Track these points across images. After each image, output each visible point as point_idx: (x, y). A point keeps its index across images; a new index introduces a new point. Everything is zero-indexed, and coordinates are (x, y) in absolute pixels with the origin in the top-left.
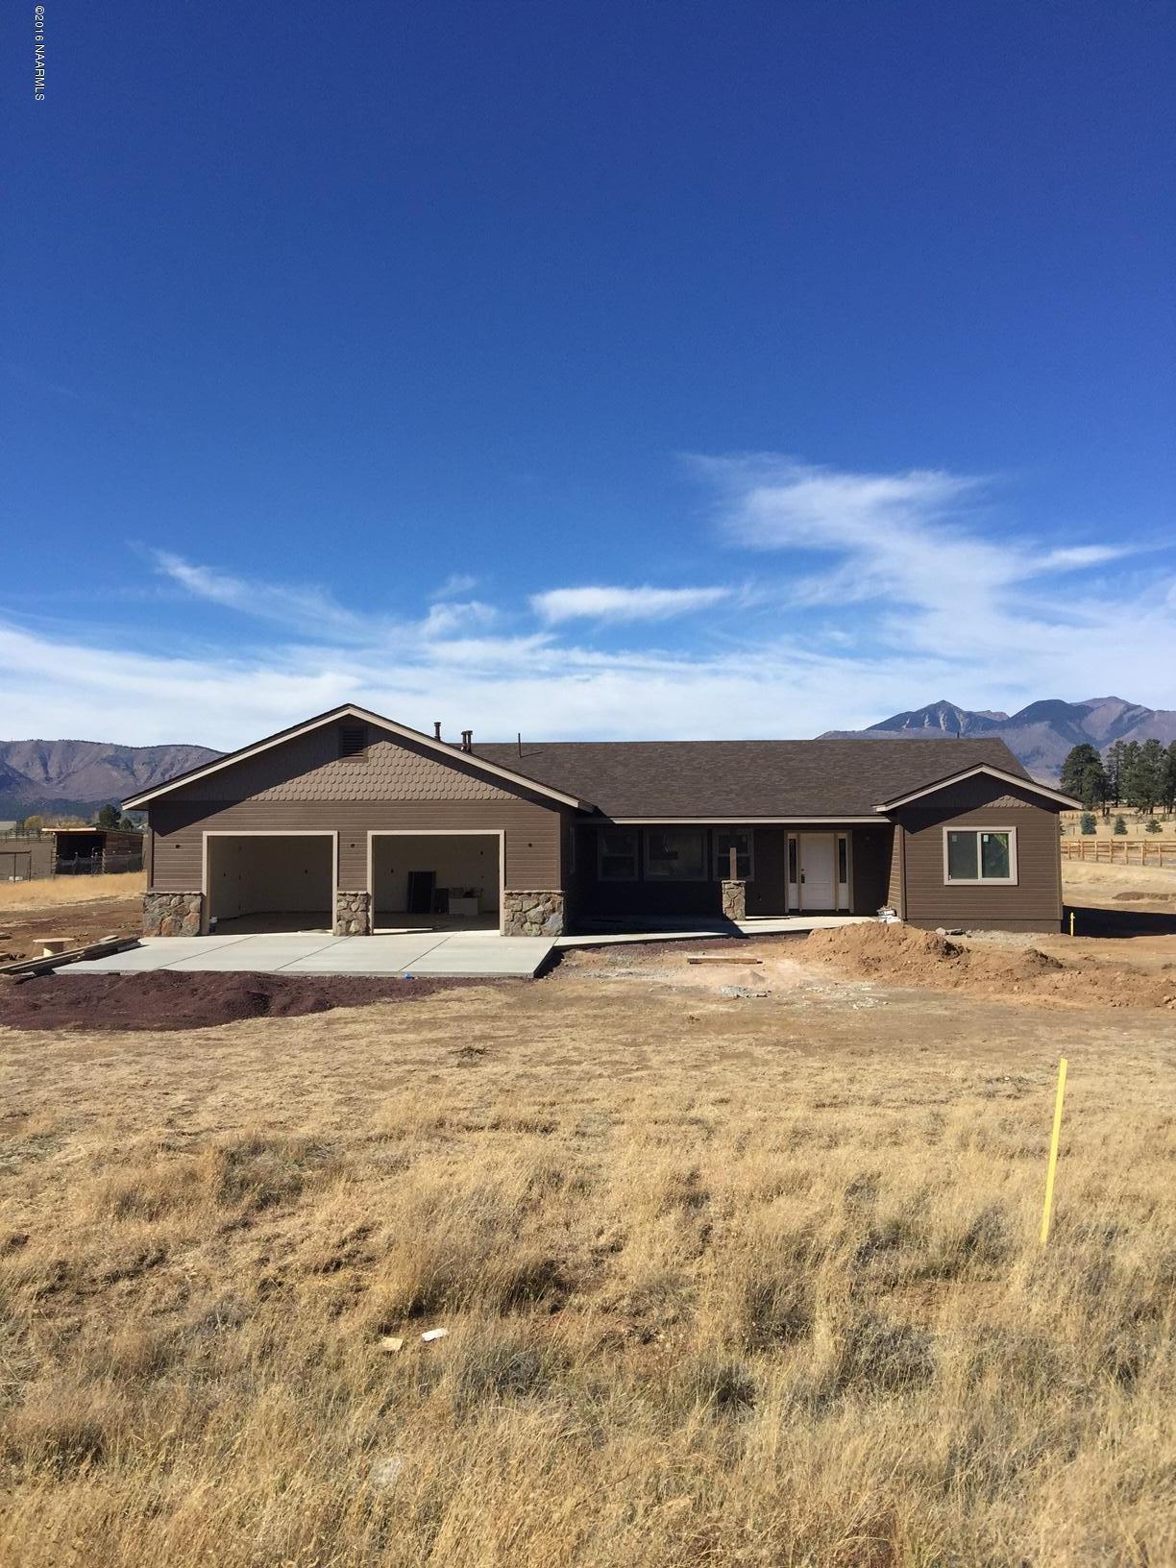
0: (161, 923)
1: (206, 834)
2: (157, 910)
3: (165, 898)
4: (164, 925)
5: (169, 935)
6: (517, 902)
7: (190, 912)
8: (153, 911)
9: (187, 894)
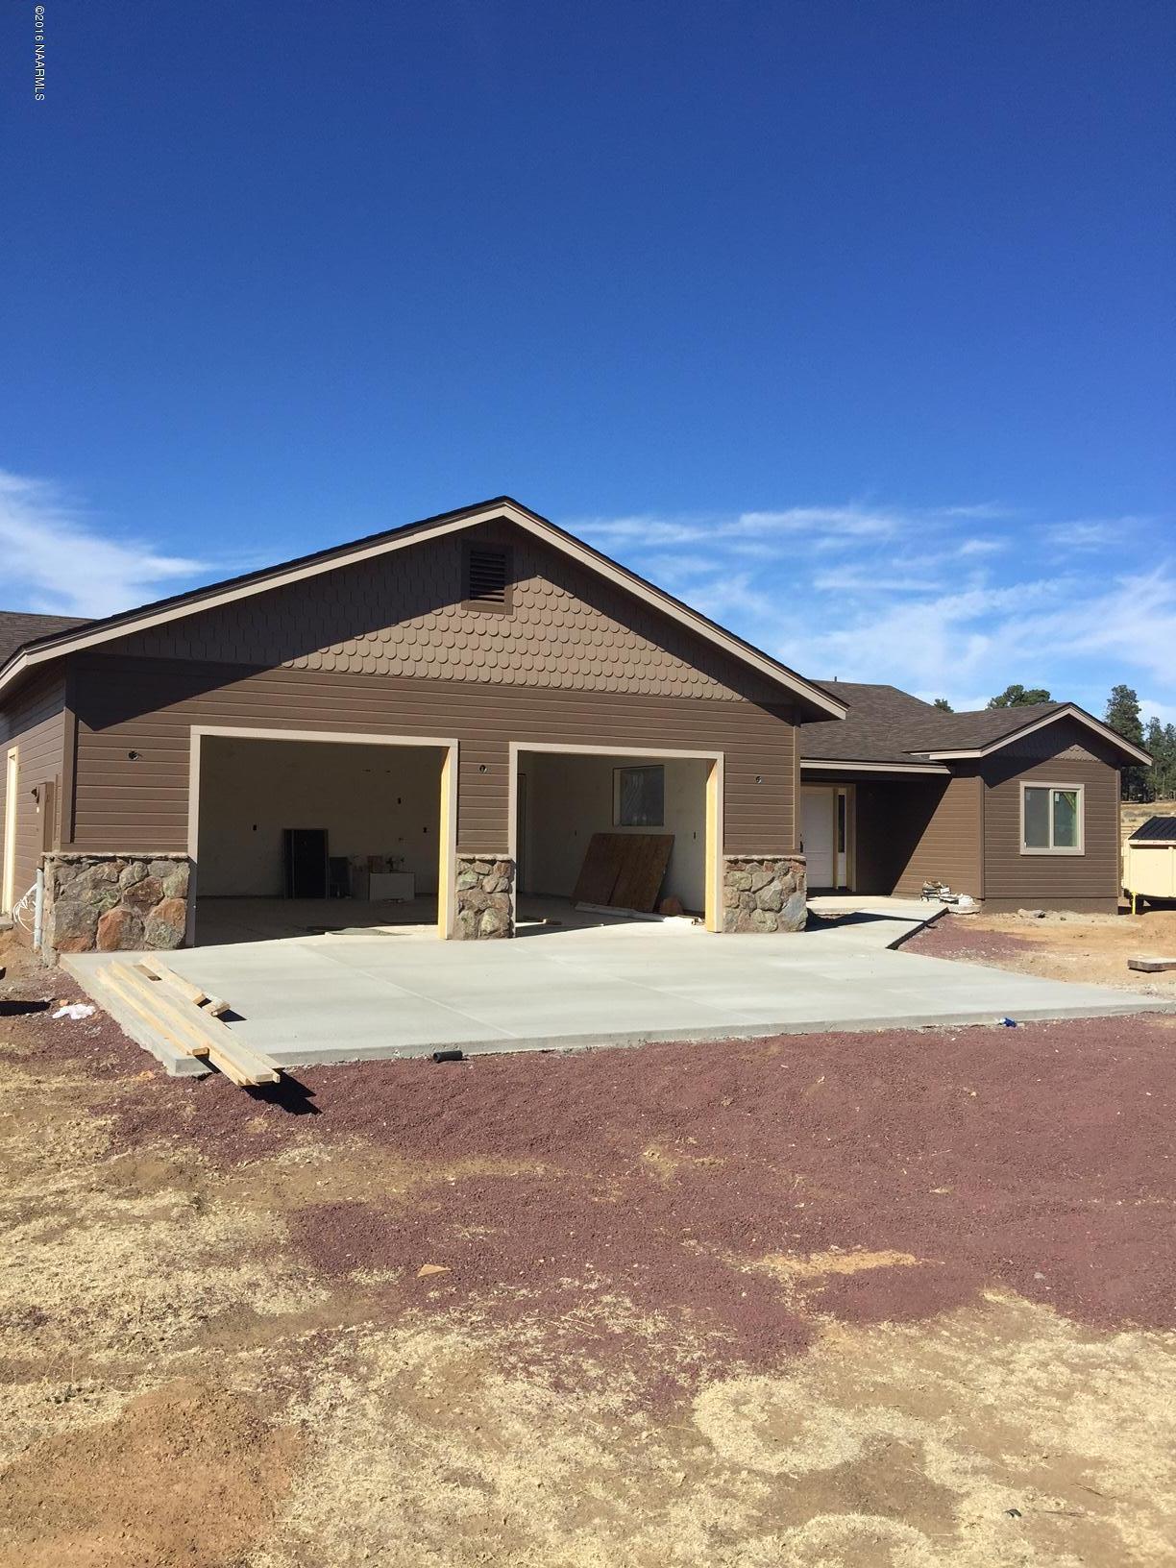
0: (95, 923)
1: (197, 732)
2: (88, 894)
3: (106, 869)
4: (102, 928)
5: (115, 947)
6: (744, 874)
7: (164, 898)
8: (79, 894)
9: (159, 858)
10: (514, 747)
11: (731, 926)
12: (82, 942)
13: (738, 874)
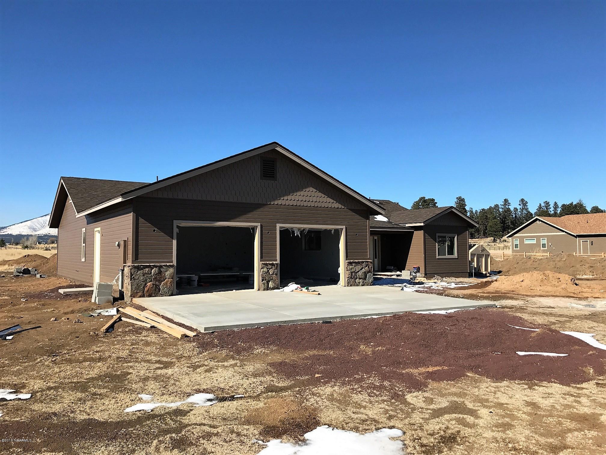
1: (175, 223)
2: (141, 278)
3: (147, 269)
4: (146, 289)
5: (150, 296)
7: (166, 279)
8: (138, 278)
9: (164, 265)
10: (278, 226)
11: (349, 284)
12: (140, 294)
13: (351, 267)
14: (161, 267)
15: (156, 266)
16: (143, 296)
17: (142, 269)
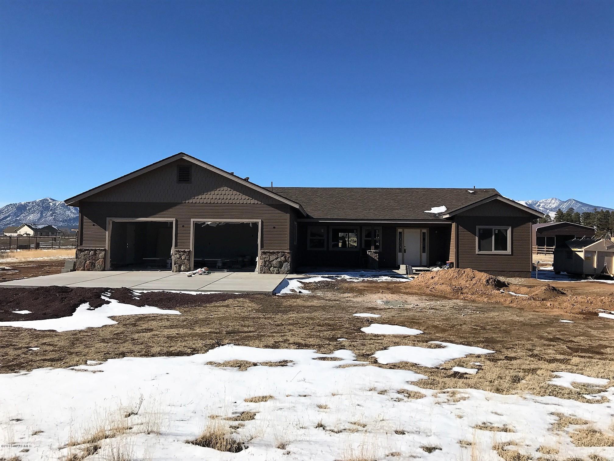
0: (84, 264)
1: (108, 219)
2: (83, 257)
3: (87, 251)
5: (88, 270)
6: (267, 256)
7: (99, 259)
8: (81, 257)
9: (98, 249)
10: (192, 220)
11: (262, 271)
12: (82, 268)
13: (264, 256)
14: (95, 250)
15: (92, 250)
16: (84, 270)
17: (84, 251)
